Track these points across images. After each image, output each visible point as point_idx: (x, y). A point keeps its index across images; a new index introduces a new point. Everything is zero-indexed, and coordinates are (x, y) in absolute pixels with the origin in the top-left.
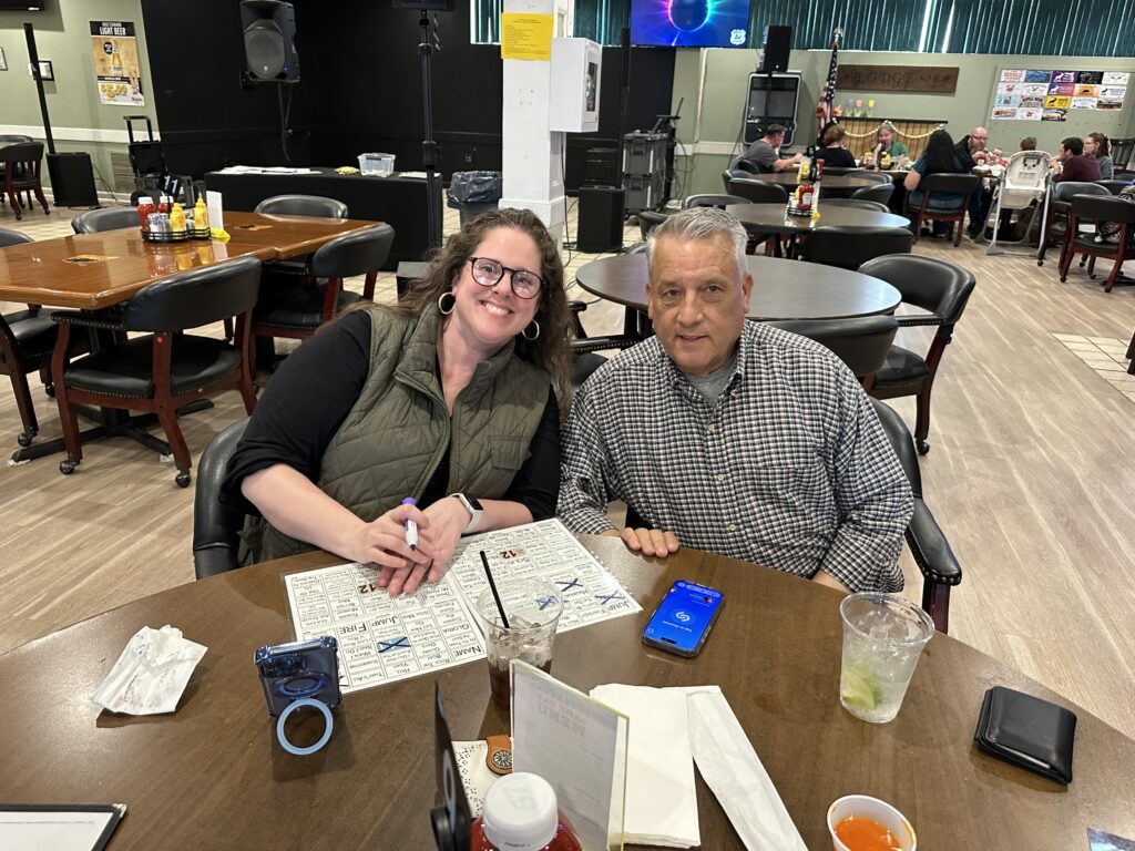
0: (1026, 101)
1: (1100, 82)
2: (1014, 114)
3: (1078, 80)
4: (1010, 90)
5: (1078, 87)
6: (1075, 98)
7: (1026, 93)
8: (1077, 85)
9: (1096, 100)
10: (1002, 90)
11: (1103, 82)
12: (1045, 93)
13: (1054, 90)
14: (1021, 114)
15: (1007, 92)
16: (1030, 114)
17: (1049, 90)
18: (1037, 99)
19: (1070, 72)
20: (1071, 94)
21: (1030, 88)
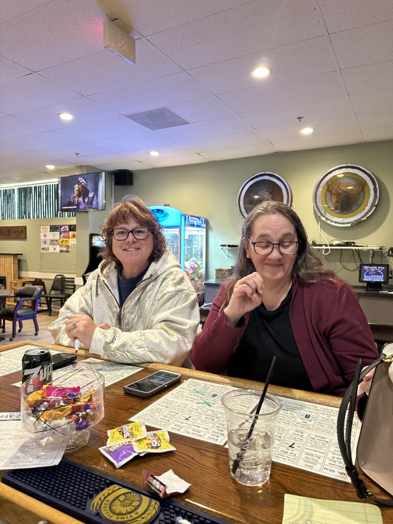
0: (53, 242)
2: (48, 250)
3: (70, 230)
4: (45, 236)
5: (71, 233)
6: (70, 240)
7: (52, 238)
8: (70, 232)
10: (42, 237)
12: (58, 238)
13: (61, 235)
14: (51, 250)
15: (44, 238)
16: (55, 249)
17: (60, 236)
18: (56, 241)
19: (66, 225)
20: (69, 237)
21: (52, 235)
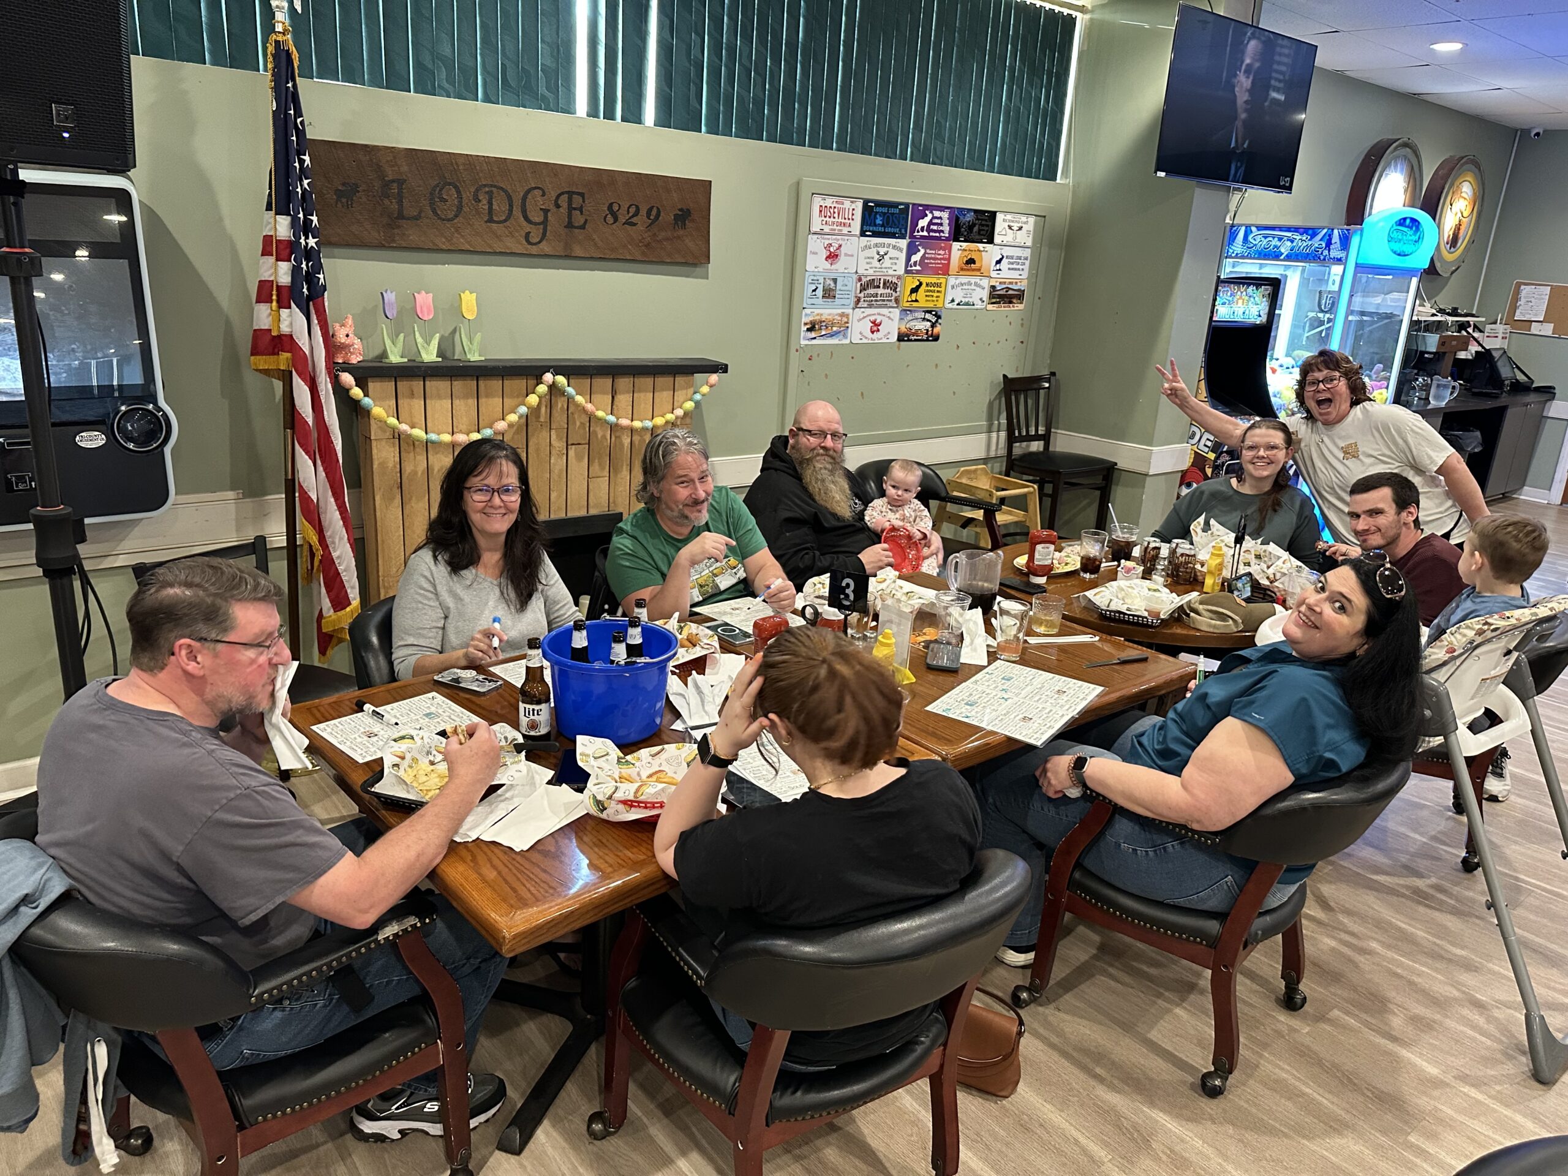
0: (867, 290)
1: (991, 241)
2: (843, 328)
3: (956, 234)
4: (832, 257)
5: (958, 249)
6: (952, 281)
7: (870, 270)
8: (956, 246)
9: (985, 283)
10: (815, 262)
11: (997, 239)
12: (901, 271)
13: (916, 258)
14: (859, 330)
15: (827, 265)
16: (876, 326)
17: (908, 259)
18: (886, 284)
19: (942, 209)
20: (945, 270)
21: (873, 252)
